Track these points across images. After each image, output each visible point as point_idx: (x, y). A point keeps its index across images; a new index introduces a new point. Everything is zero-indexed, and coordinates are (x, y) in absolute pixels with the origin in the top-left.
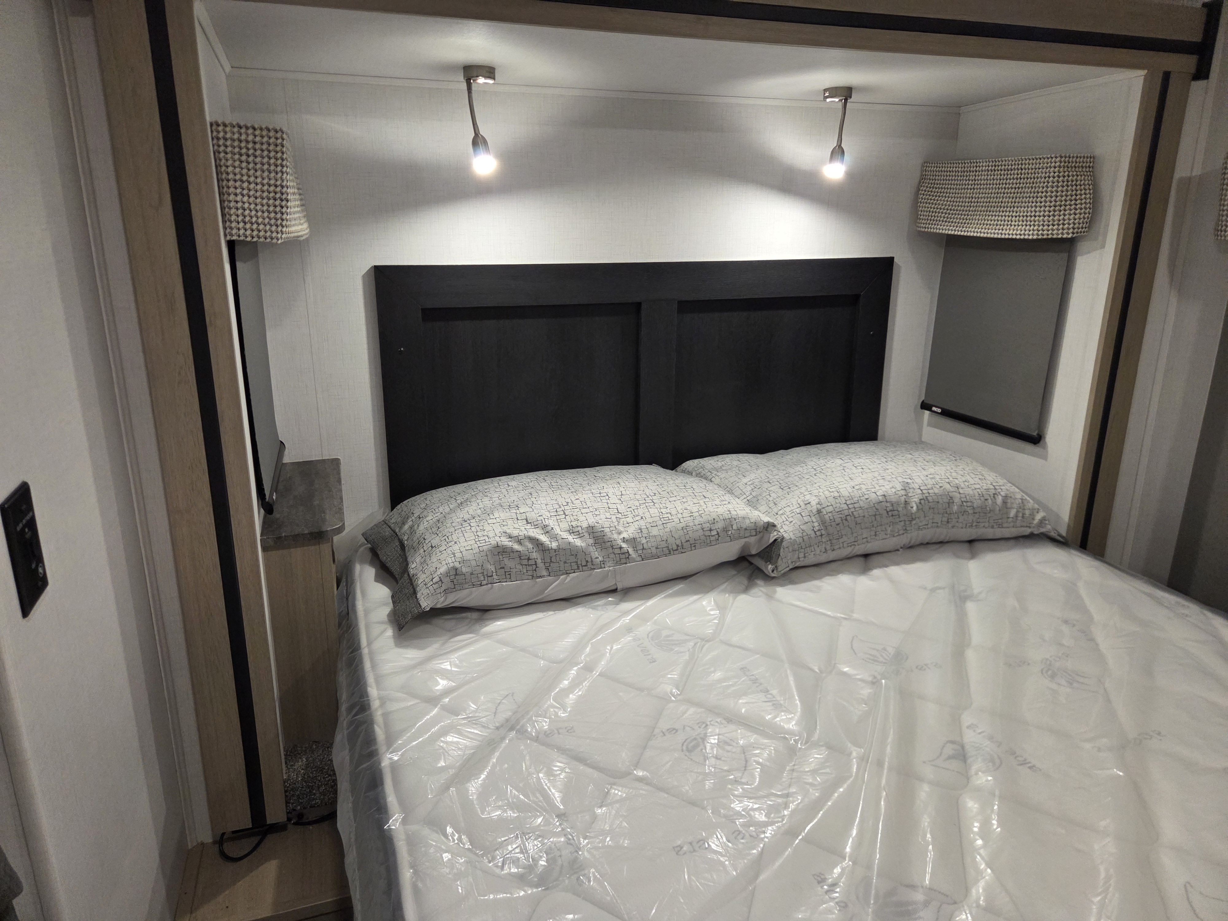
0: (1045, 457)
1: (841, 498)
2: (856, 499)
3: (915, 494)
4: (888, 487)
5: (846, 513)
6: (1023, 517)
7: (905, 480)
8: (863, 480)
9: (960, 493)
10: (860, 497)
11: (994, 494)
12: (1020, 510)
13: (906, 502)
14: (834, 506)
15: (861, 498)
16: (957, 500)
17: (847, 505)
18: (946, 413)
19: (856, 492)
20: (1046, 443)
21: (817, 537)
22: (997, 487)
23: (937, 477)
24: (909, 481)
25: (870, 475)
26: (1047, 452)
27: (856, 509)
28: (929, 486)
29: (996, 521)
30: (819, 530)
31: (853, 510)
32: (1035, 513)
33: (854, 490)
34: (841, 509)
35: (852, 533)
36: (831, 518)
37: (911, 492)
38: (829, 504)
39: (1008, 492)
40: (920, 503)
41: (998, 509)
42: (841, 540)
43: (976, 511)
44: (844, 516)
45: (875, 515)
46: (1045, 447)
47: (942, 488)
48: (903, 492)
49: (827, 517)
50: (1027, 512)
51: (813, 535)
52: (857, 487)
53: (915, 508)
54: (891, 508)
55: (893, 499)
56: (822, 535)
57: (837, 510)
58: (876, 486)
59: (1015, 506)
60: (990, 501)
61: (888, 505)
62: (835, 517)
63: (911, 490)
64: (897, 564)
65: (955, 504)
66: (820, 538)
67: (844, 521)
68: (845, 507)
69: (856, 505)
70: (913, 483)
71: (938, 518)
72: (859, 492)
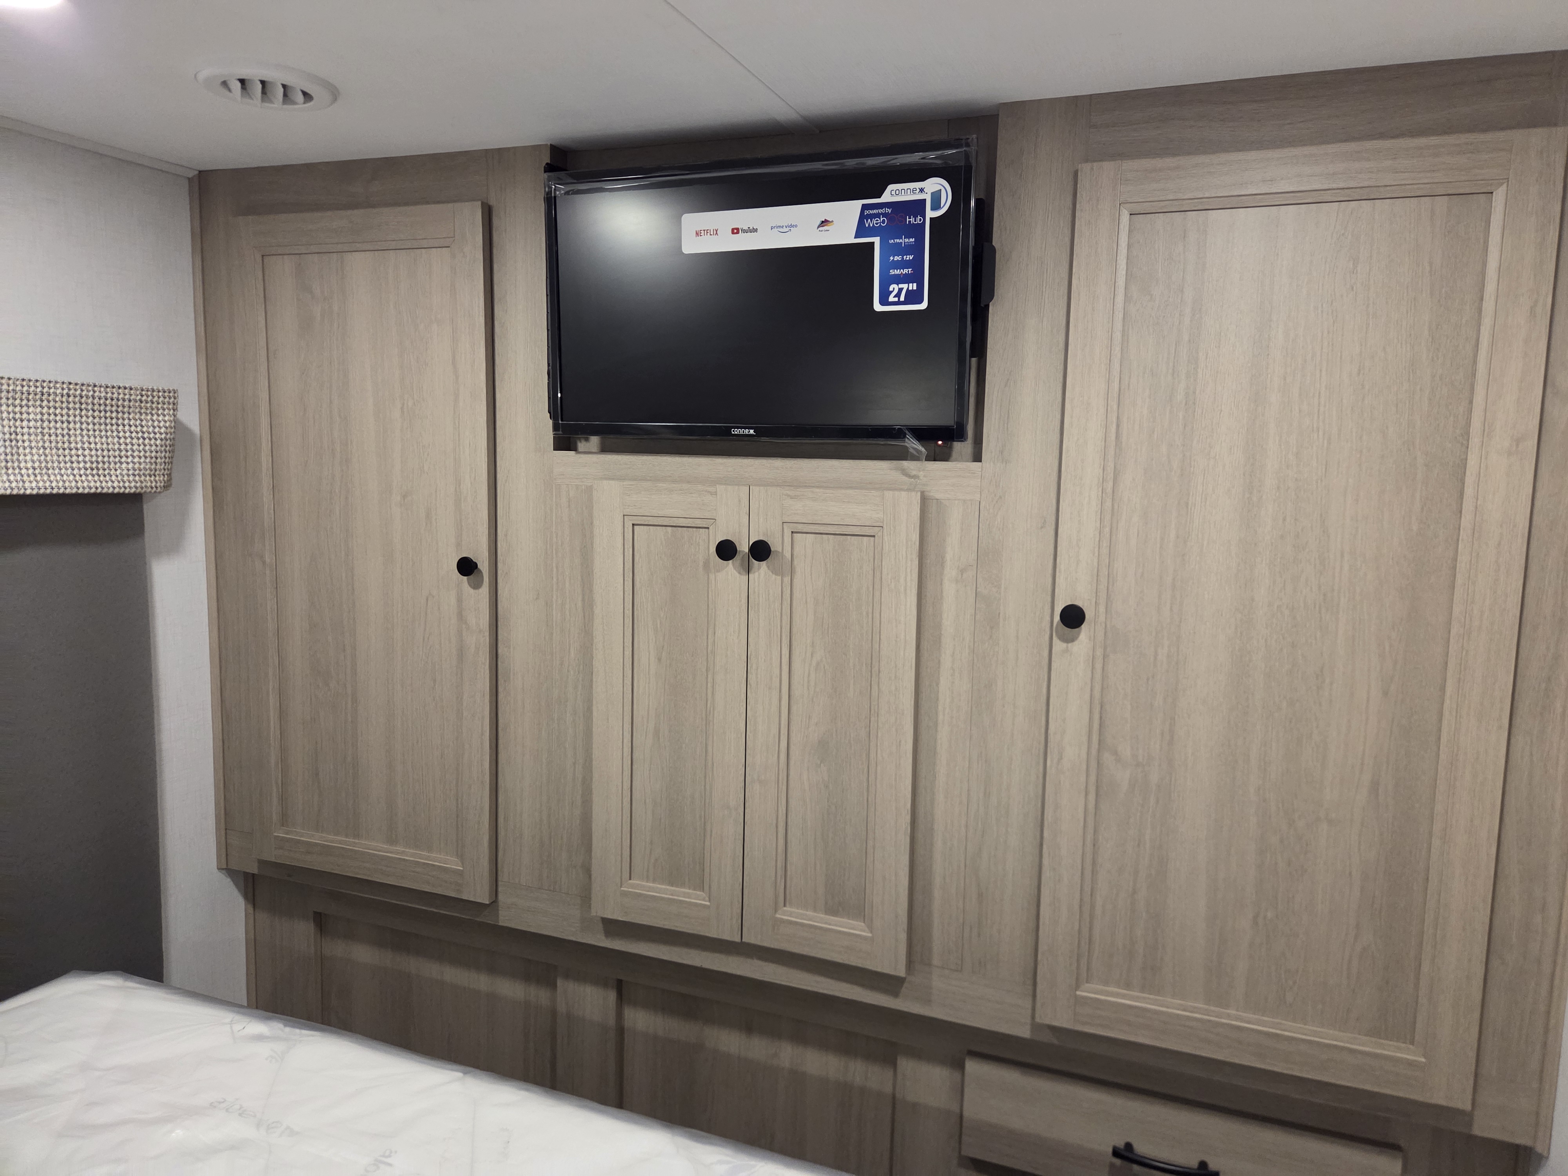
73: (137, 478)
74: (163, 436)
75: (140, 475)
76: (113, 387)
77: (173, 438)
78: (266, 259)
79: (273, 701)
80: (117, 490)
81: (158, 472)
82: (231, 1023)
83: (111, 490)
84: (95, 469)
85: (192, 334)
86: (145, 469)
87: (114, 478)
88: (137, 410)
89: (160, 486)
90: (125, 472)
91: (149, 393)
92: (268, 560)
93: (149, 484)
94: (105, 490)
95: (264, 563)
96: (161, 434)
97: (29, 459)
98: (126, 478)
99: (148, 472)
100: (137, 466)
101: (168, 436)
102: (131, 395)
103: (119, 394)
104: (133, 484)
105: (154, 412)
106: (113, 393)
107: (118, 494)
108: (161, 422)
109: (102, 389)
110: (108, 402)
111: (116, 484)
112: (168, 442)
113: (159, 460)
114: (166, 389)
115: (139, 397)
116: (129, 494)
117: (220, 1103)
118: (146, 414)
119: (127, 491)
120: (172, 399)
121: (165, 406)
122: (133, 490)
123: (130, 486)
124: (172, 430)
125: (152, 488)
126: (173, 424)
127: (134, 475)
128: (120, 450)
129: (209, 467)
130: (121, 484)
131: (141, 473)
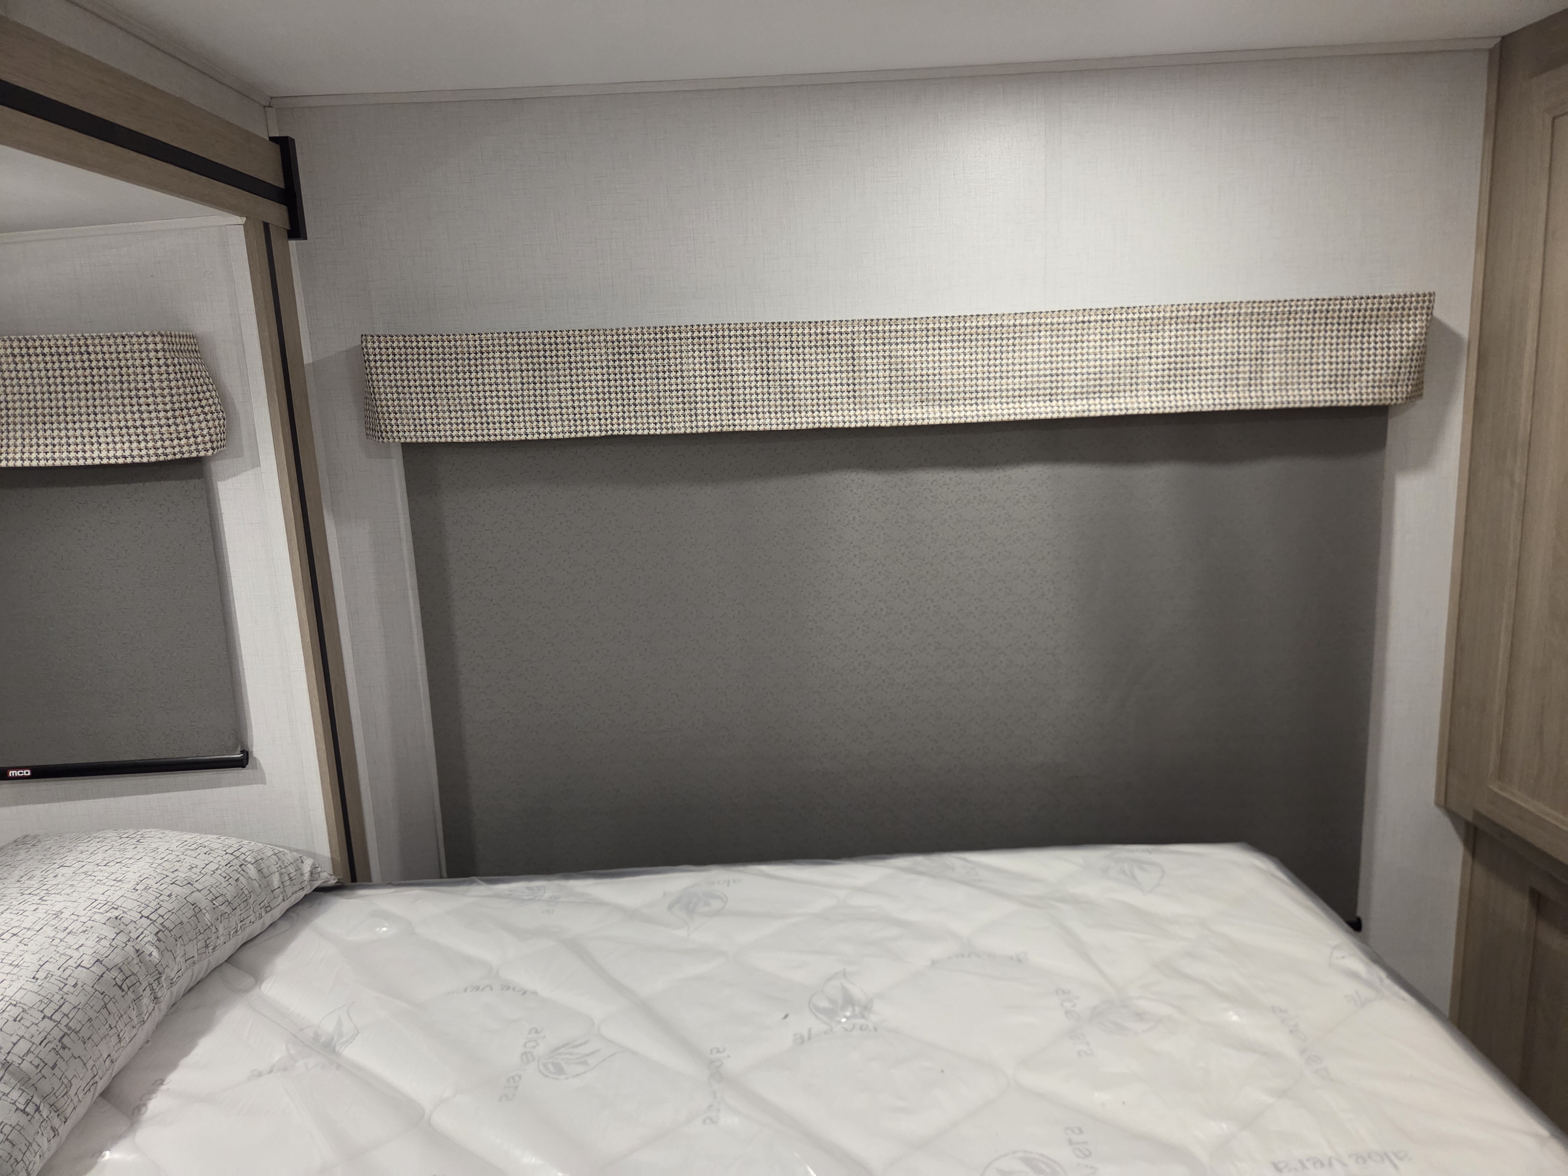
0: (263, 781)
1: (31, 1012)
2: (57, 997)
3: (141, 930)
4: (90, 943)
5: (57, 1034)
6: (291, 879)
7: (109, 915)
8: (38, 956)
9: (200, 891)
10: (61, 989)
11: (241, 866)
12: (283, 870)
13: (137, 951)
14: (27, 1036)
15: (65, 990)
16: (204, 903)
17: (50, 1018)
18: (41, 773)
19: (46, 985)
20: (255, 758)
21: (33, 1117)
22: (236, 854)
23: (151, 882)
24: (116, 913)
25: (40, 938)
26: (262, 771)
27: (70, 1016)
28: (154, 904)
29: (262, 905)
30: (27, 1104)
31: (65, 1021)
32: (300, 865)
33: (39, 981)
34: (44, 1034)
35: (85, 1064)
36: (36, 1062)
37: (133, 930)
38: (15, 1039)
39: (254, 854)
40: (159, 940)
41: (257, 885)
42: (72, 1092)
43: (235, 905)
44: (56, 1042)
45: (105, 1006)
46: (256, 766)
47: (173, 896)
48: (122, 938)
49: (25, 1066)
50: (291, 869)
51: (23, 1119)
52: (41, 975)
53: (155, 953)
54: (121, 977)
55: (117, 958)
56: (38, 1109)
57: (37, 1041)
58: (69, 952)
59: (274, 868)
60: (242, 879)
61: (114, 973)
62: (41, 1056)
63: (131, 927)
64: (172, 1066)
65: (204, 911)
66: (37, 1116)
67: (61, 1052)
68: (48, 1024)
69: (66, 1009)
70: (124, 912)
71: (192, 950)
72: (53, 980)
73: (1376, 390)
74: (1411, 344)
75: (1379, 387)
76: (1362, 298)
77: (1423, 346)
78: (1557, 122)
79: (1504, 639)
80: (1353, 403)
81: (1400, 383)
82: (1335, 948)
83: (1346, 404)
84: (1334, 382)
85: (1474, 227)
86: (1386, 380)
87: (1351, 391)
88: (1386, 319)
89: (1402, 398)
90: (1364, 384)
91: (1401, 300)
92: (1517, 480)
93: (1389, 396)
94: (1341, 404)
95: (1512, 483)
96: (1408, 342)
97: (1271, 375)
98: (1364, 391)
99: (1389, 383)
100: (1378, 377)
101: (1417, 344)
102: (1380, 304)
103: (1367, 304)
104: (1371, 397)
105: (1404, 319)
106: (1361, 304)
107: (1355, 407)
108: (1413, 328)
109: (1350, 301)
110: (1354, 314)
111: (1353, 397)
112: (1416, 350)
113: (1403, 370)
114: (1420, 293)
115: (1389, 305)
116: (1366, 407)
117: (1281, 1011)
118: (1396, 322)
119: (1364, 404)
120: (1427, 303)
121: (1418, 312)
122: (1370, 403)
123: (1368, 398)
124: (1423, 337)
125: (1392, 399)
126: (1424, 330)
127: (1373, 387)
128: (1362, 362)
129: (1475, 374)
130: (1358, 397)
131: (1382, 384)
